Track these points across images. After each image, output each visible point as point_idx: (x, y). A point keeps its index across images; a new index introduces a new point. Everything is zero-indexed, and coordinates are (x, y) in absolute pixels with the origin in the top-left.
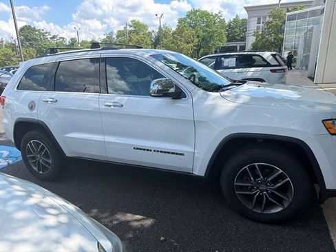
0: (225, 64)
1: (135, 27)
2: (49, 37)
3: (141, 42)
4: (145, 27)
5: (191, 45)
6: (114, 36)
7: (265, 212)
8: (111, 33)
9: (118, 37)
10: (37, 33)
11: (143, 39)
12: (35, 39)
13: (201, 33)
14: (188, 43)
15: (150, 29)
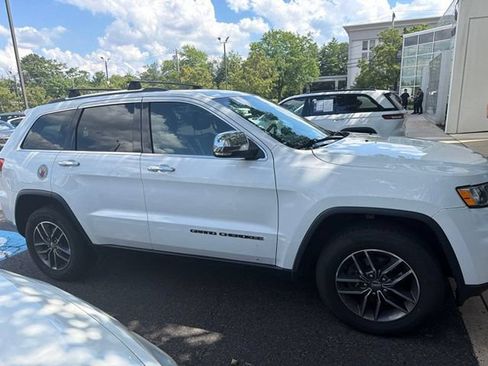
0: (318, 108)
1: (189, 56)
2: (64, 70)
3: (198, 77)
4: (203, 55)
5: (270, 80)
6: (159, 69)
7: (379, 320)
8: (155, 65)
9: (164, 70)
10: (47, 65)
11: (200, 72)
12: (43, 74)
13: (284, 64)
14: (265, 78)
15: (210, 59)
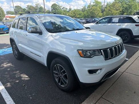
0: (113, 21)
1: (96, 3)
2: (61, 8)
3: (95, 10)
4: (100, 3)
5: (118, 11)
6: (86, 7)
8: (85, 6)
9: (88, 8)
10: (58, 6)
11: (96, 8)
12: (56, 9)
13: (125, 6)
15: (103, 4)
